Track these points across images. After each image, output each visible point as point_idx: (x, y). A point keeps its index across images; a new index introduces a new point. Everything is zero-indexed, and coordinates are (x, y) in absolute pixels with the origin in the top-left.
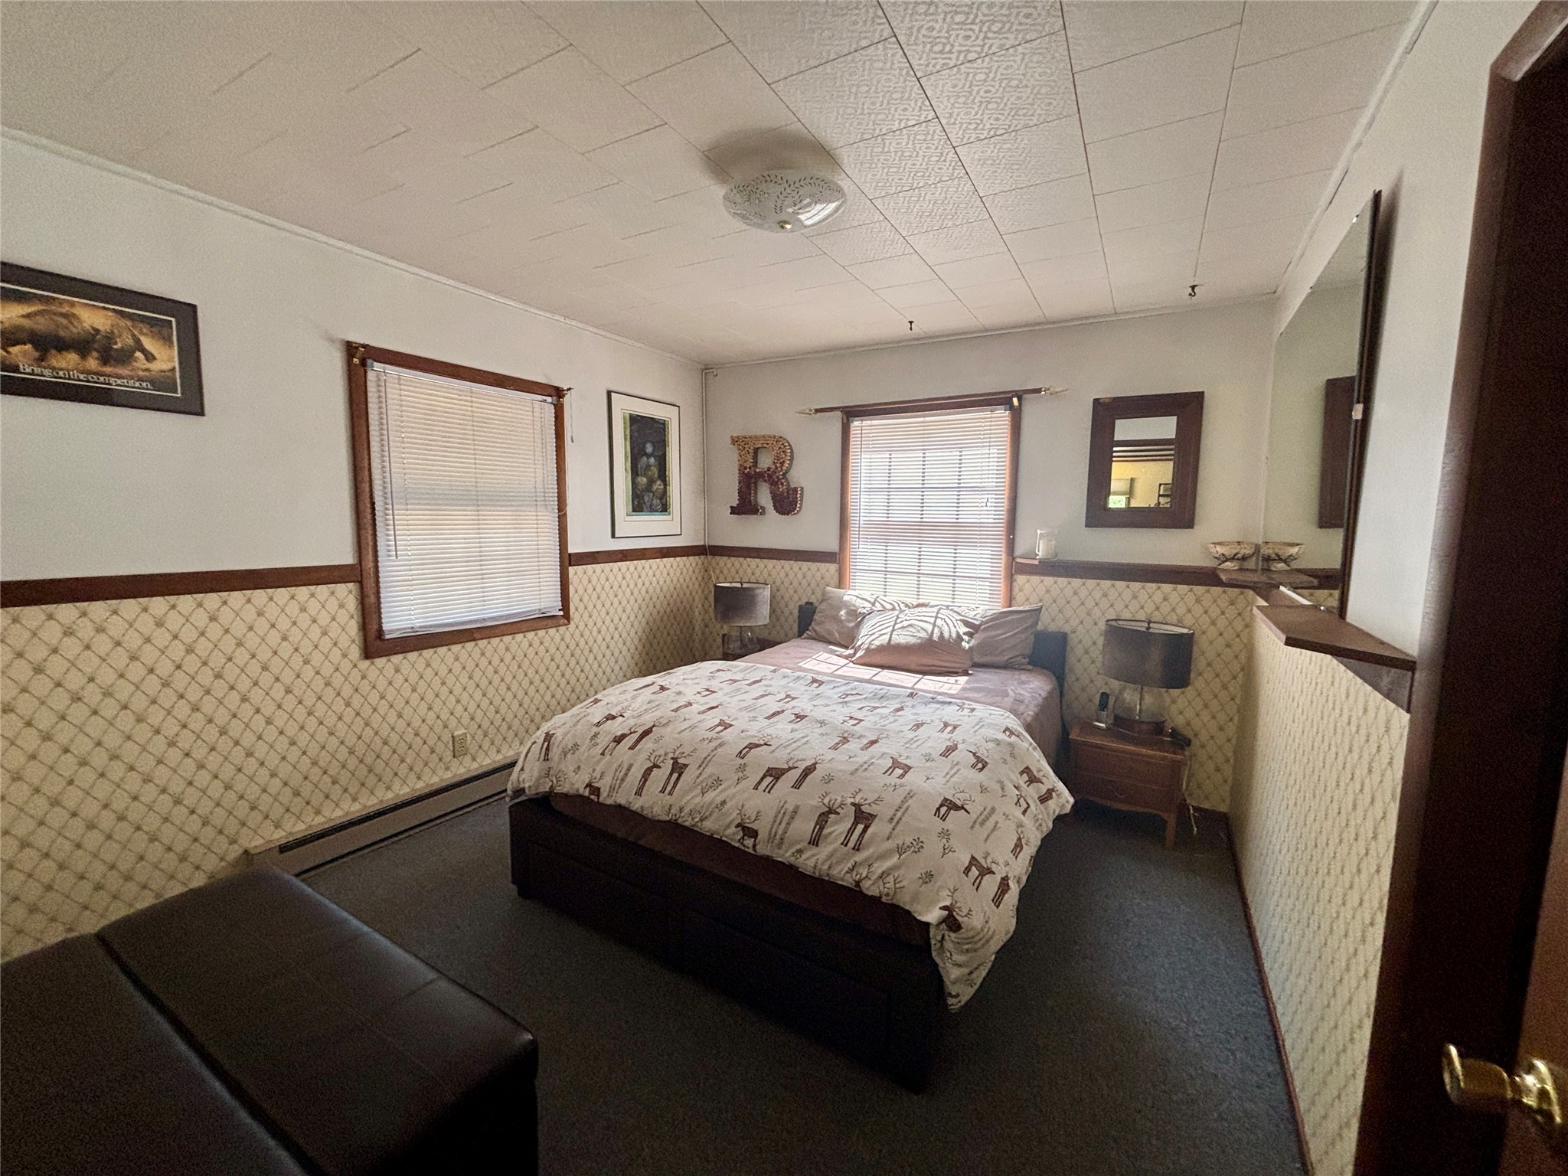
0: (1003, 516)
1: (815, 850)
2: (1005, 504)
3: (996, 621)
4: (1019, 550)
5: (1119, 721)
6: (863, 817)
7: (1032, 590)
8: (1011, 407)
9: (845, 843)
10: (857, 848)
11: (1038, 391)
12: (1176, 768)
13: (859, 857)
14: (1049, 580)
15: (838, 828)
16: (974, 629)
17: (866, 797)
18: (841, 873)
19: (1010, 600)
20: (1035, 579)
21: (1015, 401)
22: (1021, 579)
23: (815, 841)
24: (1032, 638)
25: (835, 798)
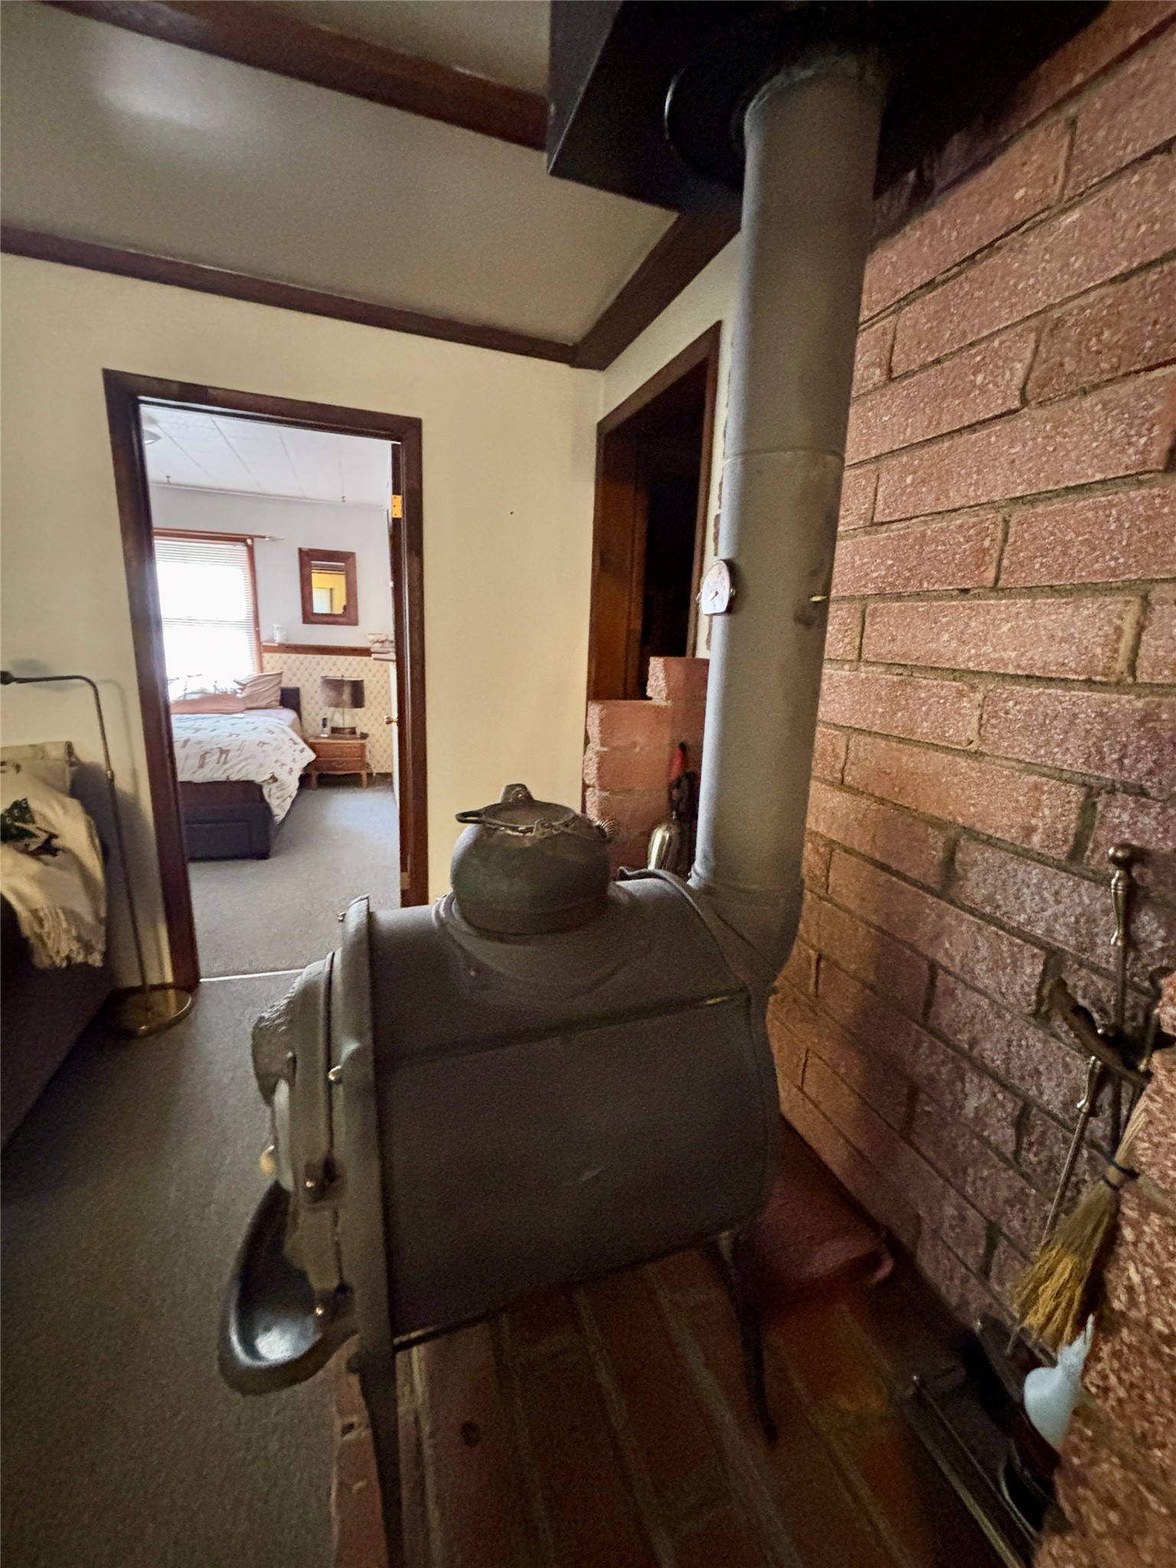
0: (251, 616)
1: (201, 771)
2: (251, 608)
3: (256, 682)
4: (263, 638)
5: (334, 730)
6: (222, 751)
7: (275, 662)
8: (247, 545)
9: (218, 762)
10: (225, 763)
11: (264, 537)
12: (363, 746)
13: (226, 766)
14: (285, 656)
15: (212, 759)
16: (243, 687)
17: (224, 745)
18: (219, 776)
19: (262, 669)
20: (276, 656)
21: (249, 541)
22: (267, 656)
23: (201, 766)
24: (279, 693)
25: (207, 748)
